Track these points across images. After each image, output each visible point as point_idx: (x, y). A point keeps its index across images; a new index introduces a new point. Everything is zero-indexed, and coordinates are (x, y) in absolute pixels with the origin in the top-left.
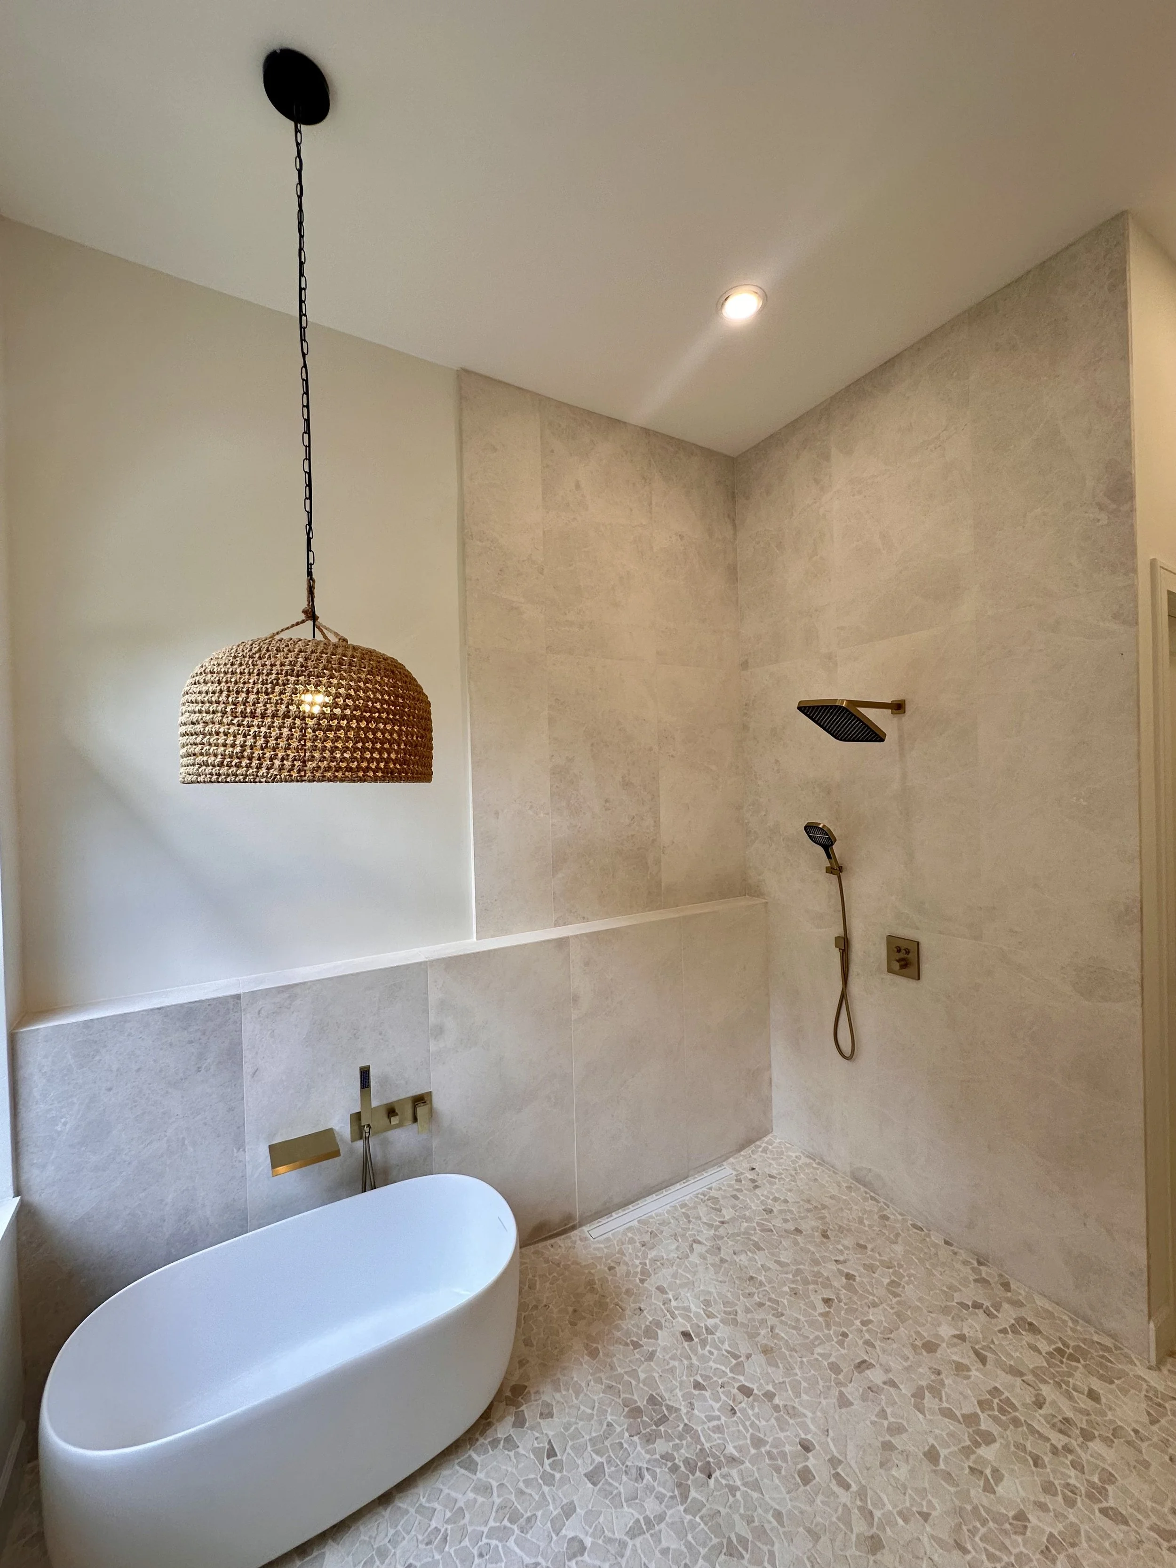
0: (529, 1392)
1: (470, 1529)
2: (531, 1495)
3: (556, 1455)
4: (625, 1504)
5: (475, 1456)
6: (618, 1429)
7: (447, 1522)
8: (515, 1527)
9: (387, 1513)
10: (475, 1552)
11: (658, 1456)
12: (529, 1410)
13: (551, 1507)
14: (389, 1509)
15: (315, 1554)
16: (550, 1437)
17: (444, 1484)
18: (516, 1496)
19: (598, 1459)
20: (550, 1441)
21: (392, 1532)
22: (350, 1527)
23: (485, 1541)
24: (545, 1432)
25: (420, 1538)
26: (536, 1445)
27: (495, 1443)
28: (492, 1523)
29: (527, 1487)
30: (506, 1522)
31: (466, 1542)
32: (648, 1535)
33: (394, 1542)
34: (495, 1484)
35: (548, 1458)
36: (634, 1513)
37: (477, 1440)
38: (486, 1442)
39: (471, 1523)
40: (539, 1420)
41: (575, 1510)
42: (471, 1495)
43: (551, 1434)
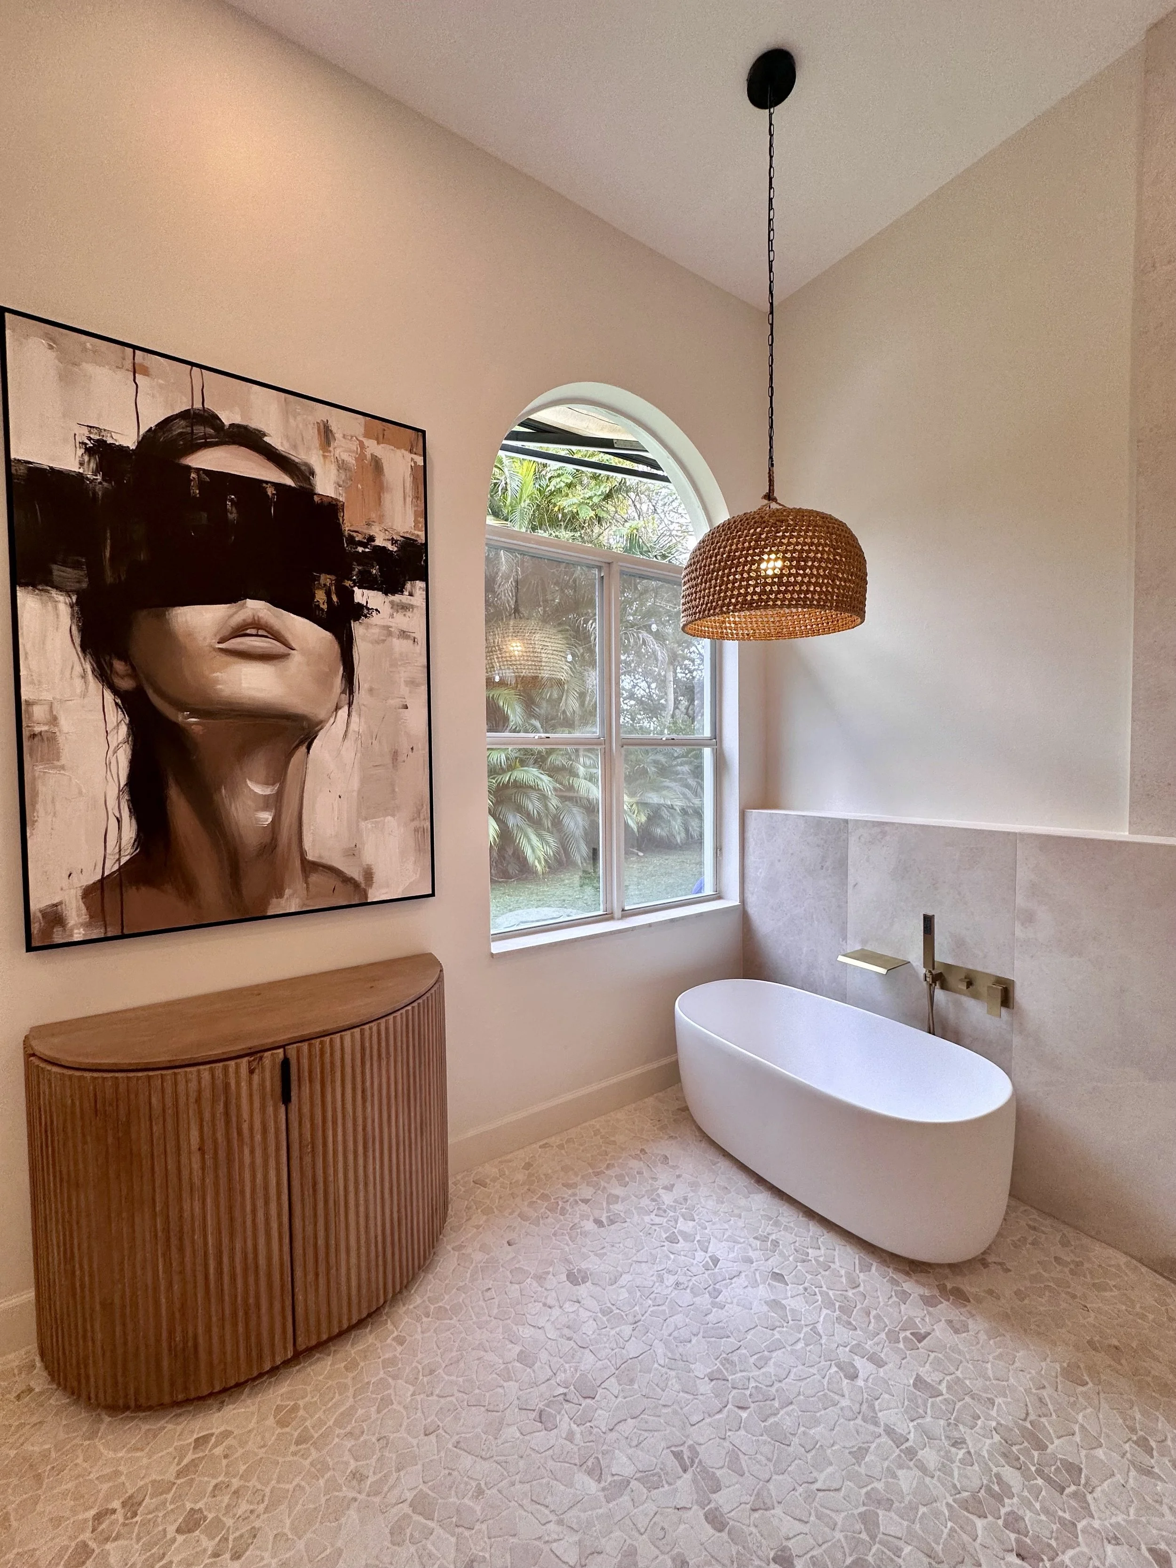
0: (966, 1306)
1: (819, 1277)
2: (870, 1322)
3: (920, 1342)
4: (915, 1423)
5: (874, 1268)
6: (994, 1413)
7: (816, 1260)
8: (838, 1312)
9: (802, 1219)
10: (806, 1284)
11: (995, 1470)
12: (945, 1308)
13: (870, 1342)
14: (804, 1219)
15: (761, 1188)
16: (933, 1334)
17: (839, 1250)
18: (862, 1308)
19: (943, 1388)
20: (929, 1334)
21: (792, 1225)
22: (782, 1200)
23: (817, 1290)
24: (935, 1327)
25: (797, 1244)
26: (917, 1320)
27: (894, 1282)
28: (831, 1293)
29: (874, 1317)
30: (837, 1304)
31: (809, 1277)
32: (897, 1451)
33: (786, 1228)
34: (861, 1289)
35: (911, 1334)
36: (912, 1435)
37: (889, 1267)
38: (891, 1275)
39: (823, 1277)
40: (943, 1319)
41: (881, 1367)
42: (843, 1272)
43: (938, 1333)
